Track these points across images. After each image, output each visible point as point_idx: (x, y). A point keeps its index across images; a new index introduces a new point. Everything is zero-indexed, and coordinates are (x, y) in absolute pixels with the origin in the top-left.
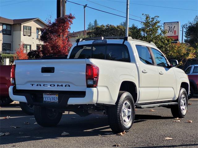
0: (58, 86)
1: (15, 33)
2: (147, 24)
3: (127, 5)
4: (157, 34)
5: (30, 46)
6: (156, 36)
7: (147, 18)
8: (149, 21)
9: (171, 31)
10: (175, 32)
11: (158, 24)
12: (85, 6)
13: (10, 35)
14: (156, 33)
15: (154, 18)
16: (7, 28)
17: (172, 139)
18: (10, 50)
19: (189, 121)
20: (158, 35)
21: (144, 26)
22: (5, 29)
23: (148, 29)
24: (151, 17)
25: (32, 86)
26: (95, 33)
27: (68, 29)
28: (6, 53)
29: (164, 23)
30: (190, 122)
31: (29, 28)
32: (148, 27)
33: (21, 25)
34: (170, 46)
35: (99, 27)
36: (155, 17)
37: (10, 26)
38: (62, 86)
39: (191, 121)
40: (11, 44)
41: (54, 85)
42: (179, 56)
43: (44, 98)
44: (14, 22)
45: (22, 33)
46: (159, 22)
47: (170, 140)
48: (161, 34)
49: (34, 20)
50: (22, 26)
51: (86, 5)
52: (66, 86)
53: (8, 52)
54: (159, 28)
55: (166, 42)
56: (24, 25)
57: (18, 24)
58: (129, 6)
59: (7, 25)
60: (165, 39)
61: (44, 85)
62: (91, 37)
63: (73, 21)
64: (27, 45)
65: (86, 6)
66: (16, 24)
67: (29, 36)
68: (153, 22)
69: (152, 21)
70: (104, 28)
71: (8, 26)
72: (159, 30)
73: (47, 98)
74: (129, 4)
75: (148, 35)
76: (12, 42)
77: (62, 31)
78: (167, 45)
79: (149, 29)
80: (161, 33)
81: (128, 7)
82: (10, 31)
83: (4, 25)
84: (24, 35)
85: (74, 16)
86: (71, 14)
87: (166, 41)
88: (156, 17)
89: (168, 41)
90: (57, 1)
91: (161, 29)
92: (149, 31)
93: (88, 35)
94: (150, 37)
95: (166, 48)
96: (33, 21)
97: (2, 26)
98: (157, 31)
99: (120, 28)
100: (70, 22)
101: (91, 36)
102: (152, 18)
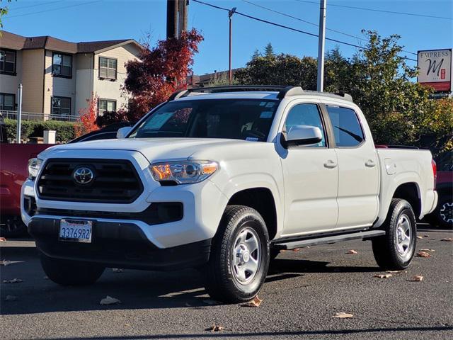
1: (81, 74)
2: (372, 53)
3: (322, 8)
4: (395, 78)
5: (115, 103)
6: (393, 82)
7: (373, 38)
8: (378, 46)
9: (434, 72)
10: (443, 72)
11: (399, 54)
12: (231, 13)
13: (70, 77)
14: (393, 75)
15: (388, 40)
16: (62, 63)
17: (352, 316)
18: (69, 112)
19: (415, 277)
20: (399, 80)
21: (365, 58)
22: (59, 64)
23: (375, 64)
24: (382, 38)
26: (252, 75)
27: (187, 64)
28: (58, 119)
29: (419, 52)
30: (418, 280)
31: (113, 61)
32: (374, 61)
33: (94, 54)
34: (424, 105)
35: (262, 59)
36: (392, 37)
37: (69, 58)
39: (421, 278)
40: (70, 98)
42: (445, 128)
44: (78, 48)
45: (96, 73)
46: (399, 49)
47: (347, 318)
48: (404, 78)
49: (123, 44)
50: (96, 57)
51: (235, 9)
53: (63, 116)
54: (399, 62)
55: (417, 95)
56: (100, 54)
57: (87, 53)
58: (325, 10)
59: (62, 54)
60: (415, 89)
62: (243, 83)
63: (199, 45)
64: (106, 101)
65: (233, 12)
66: (82, 53)
67: (112, 80)
68: (387, 48)
69: (384, 47)
70: (273, 62)
71: (64, 57)
72: (400, 67)
74: (325, 7)
75: (375, 78)
76: (74, 94)
77: (173, 69)
78: (417, 102)
79: (377, 65)
80: (404, 75)
81: (325, 15)
82: (70, 69)
83: (56, 56)
84: (101, 79)
85: (202, 35)
86: (194, 30)
87: (415, 93)
88: (394, 38)
89: (421, 93)
90: (168, 2)
91: (403, 64)
92: (377, 71)
93: (237, 79)
94: (379, 83)
95: (416, 110)
96: (123, 46)
97: (51, 58)
98: (396, 70)
99: (309, 64)
100: (192, 47)
101: (244, 80)
102: (384, 40)
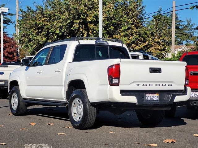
0: (162, 86)
25: (138, 85)
38: (166, 86)
41: (159, 85)
43: (146, 98)
52: (169, 85)
61: (150, 85)
73: (149, 97)
